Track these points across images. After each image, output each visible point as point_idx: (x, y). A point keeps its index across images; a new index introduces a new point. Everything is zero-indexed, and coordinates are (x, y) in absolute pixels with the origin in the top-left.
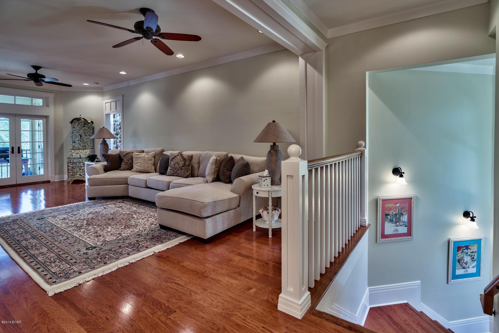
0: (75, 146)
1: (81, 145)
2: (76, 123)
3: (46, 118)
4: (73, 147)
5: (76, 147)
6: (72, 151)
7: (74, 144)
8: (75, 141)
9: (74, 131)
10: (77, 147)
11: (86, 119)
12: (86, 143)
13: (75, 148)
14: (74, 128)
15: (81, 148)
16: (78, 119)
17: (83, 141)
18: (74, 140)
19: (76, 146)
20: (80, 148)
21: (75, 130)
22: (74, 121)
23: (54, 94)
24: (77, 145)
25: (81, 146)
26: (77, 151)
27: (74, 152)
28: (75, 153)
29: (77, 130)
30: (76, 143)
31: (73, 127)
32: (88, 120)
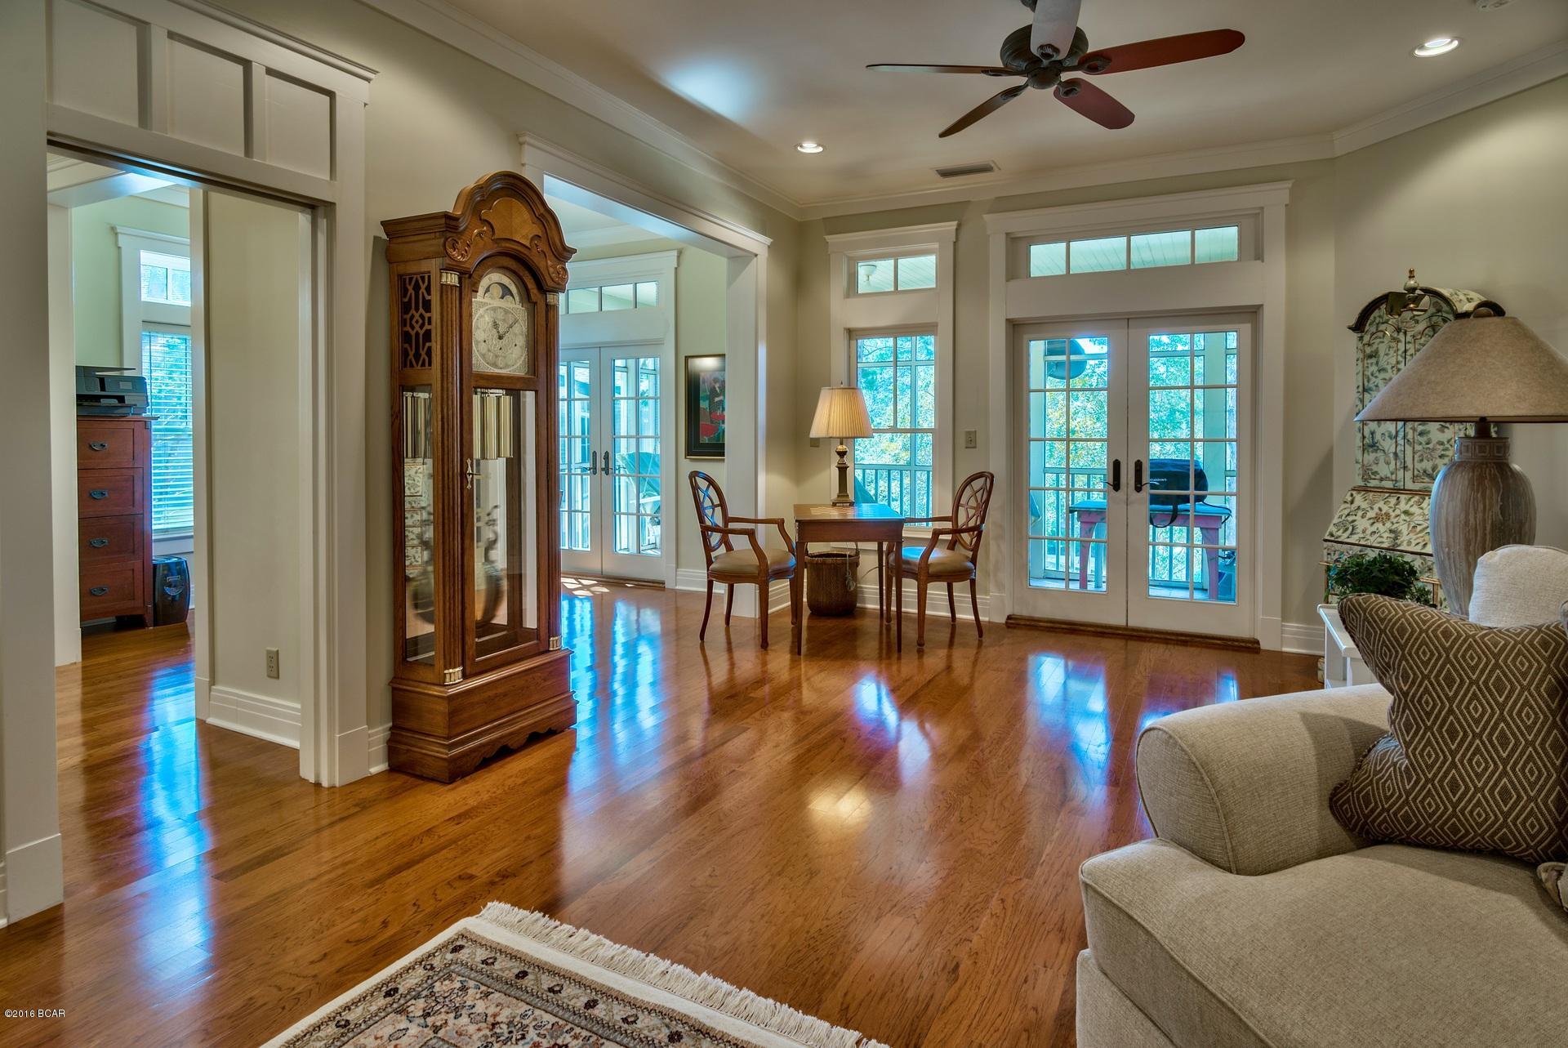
0: (1375, 468)
1: (1409, 464)
2: (1382, 327)
3: (1251, 314)
4: (1367, 473)
5: (1381, 479)
6: (1358, 498)
7: (1370, 457)
8: (1378, 437)
9: (1373, 379)
10: (1387, 478)
11: (1446, 292)
12: (1441, 457)
13: (1373, 483)
14: (1370, 356)
15: (1410, 485)
16: (1394, 302)
17: (1423, 439)
18: (1373, 433)
19: (1384, 470)
20: (1400, 485)
21: (1379, 371)
22: (1376, 313)
23: (1289, 184)
24: (1388, 463)
25: (1409, 474)
26: (1381, 504)
27: (1364, 505)
28: (1371, 514)
29: (1389, 367)
30: (1380, 454)
31: (1368, 350)
32: (1454, 299)
